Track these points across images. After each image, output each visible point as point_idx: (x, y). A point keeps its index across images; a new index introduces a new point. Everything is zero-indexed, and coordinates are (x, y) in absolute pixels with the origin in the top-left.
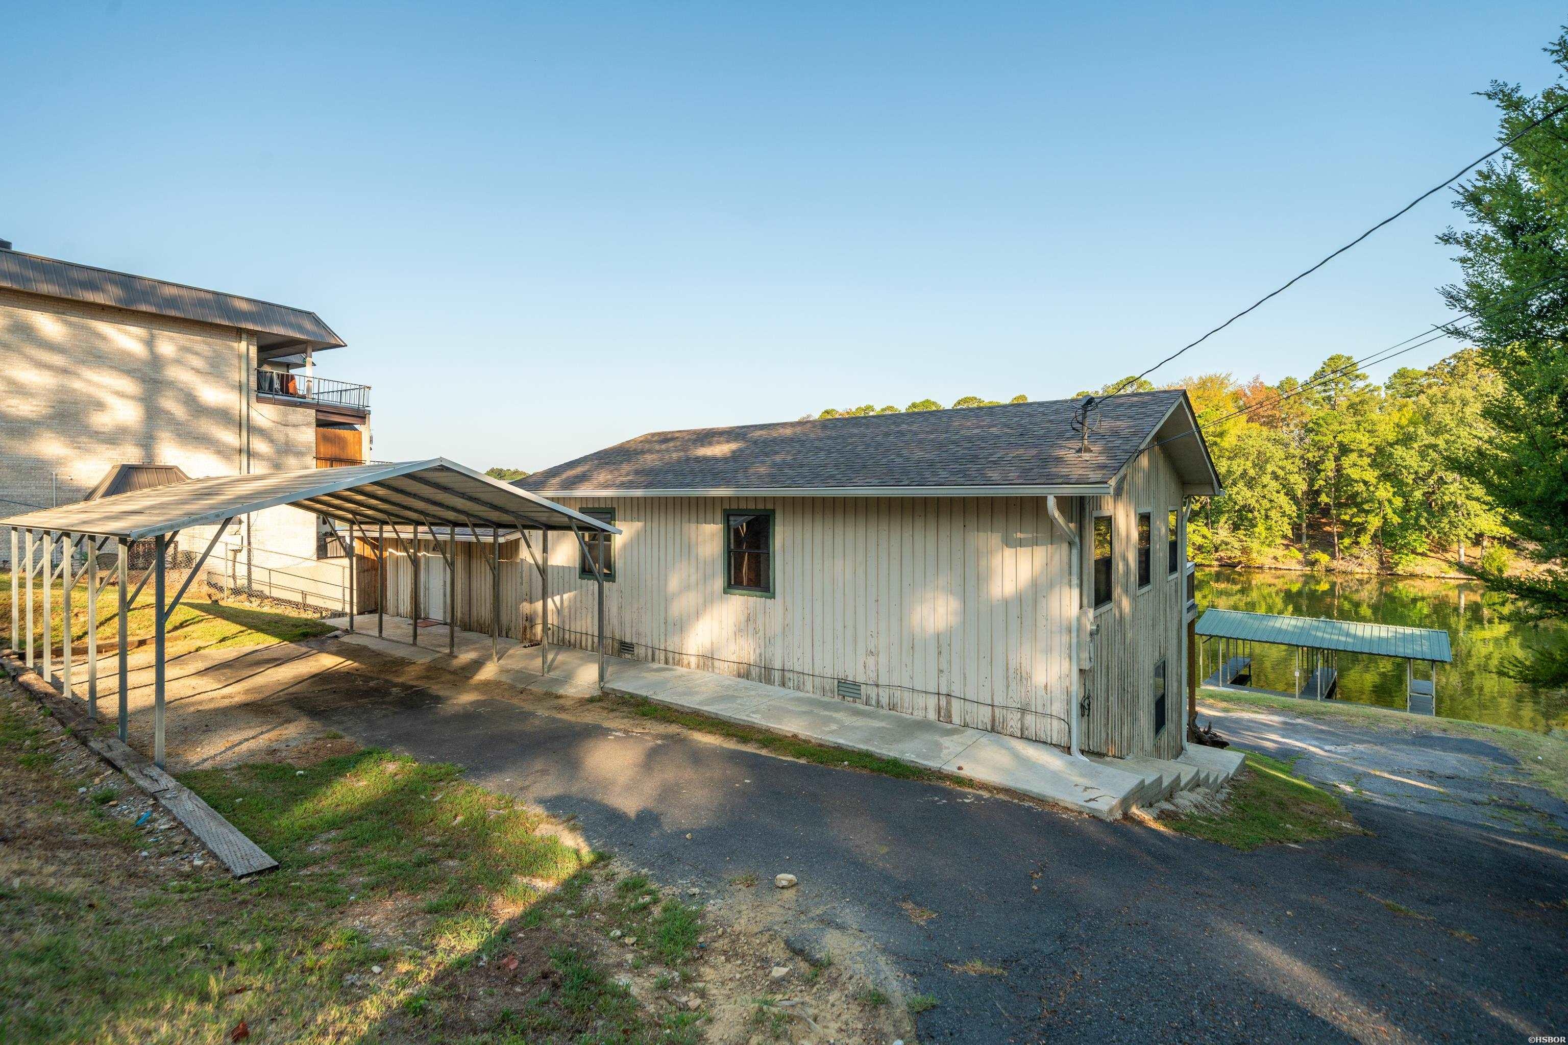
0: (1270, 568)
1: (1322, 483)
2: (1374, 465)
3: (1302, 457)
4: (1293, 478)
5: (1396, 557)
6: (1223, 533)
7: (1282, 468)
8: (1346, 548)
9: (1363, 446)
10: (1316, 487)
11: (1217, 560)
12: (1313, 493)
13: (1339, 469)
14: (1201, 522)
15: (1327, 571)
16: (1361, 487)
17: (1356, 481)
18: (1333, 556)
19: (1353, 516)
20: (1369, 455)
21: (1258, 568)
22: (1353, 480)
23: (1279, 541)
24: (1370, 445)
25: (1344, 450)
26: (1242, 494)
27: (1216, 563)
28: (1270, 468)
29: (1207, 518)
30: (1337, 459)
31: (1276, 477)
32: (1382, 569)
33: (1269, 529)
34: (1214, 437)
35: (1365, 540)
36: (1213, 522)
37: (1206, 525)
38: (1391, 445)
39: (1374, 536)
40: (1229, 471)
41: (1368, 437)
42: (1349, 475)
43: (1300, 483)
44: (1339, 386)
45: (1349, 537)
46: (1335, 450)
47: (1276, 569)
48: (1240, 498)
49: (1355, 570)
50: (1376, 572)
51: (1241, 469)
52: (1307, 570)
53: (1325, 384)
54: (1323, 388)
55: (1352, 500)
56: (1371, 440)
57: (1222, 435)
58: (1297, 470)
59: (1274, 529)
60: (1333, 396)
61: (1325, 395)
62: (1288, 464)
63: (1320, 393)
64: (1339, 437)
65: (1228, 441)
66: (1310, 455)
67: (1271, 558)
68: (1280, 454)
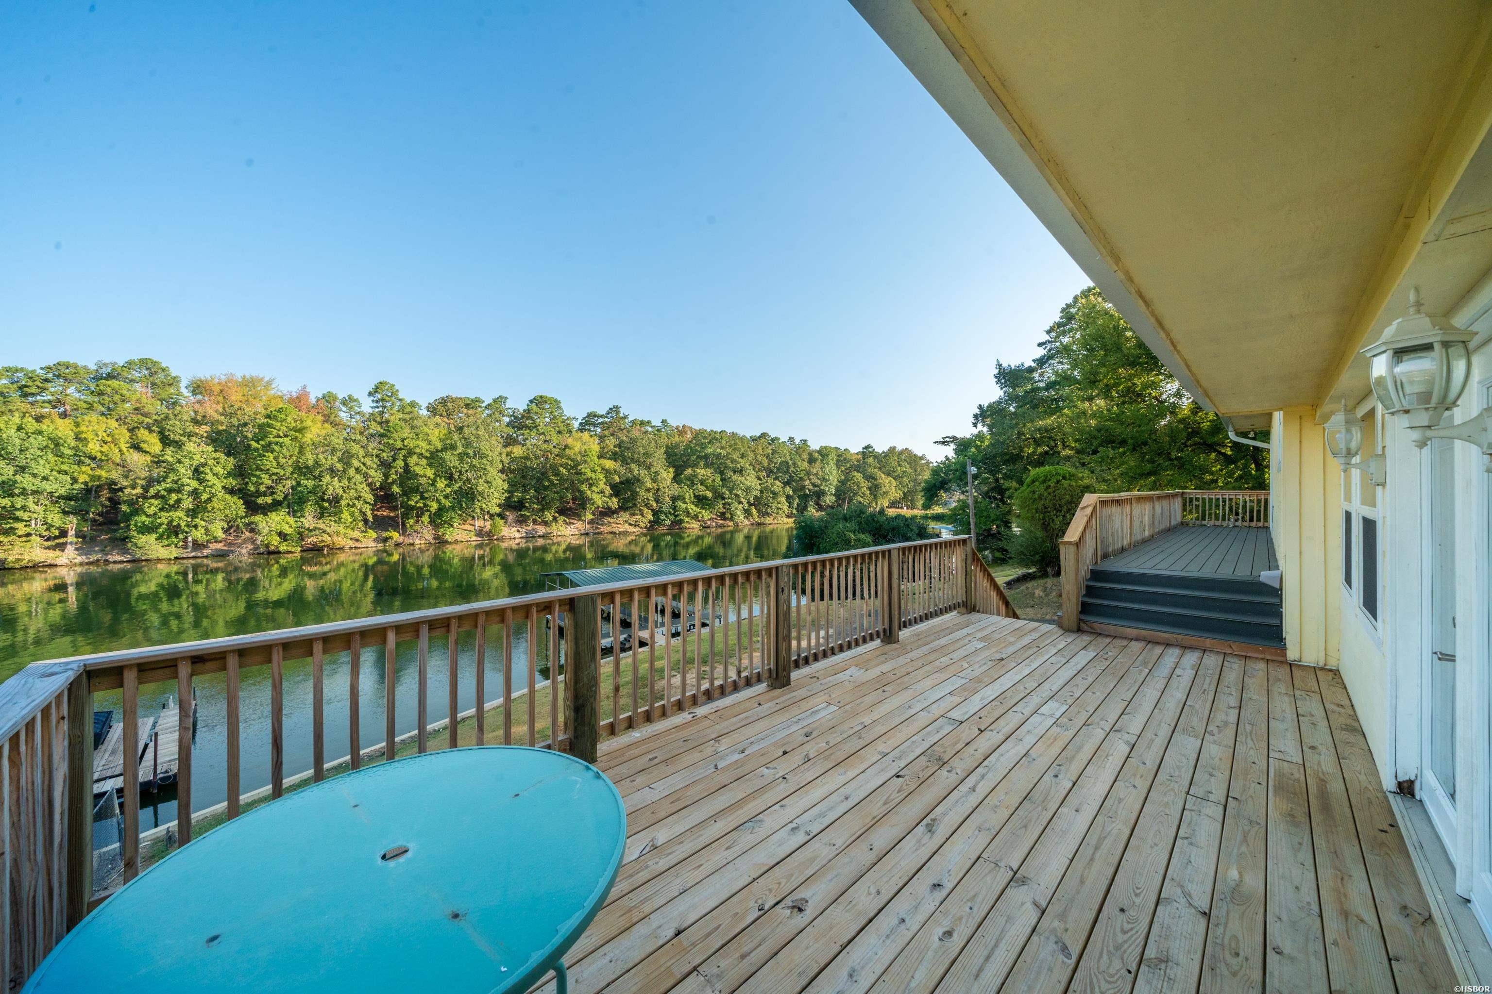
0: (351, 548)
1: (395, 477)
2: (430, 465)
3: (377, 456)
4: (372, 472)
5: (442, 530)
6: (309, 521)
7: (364, 464)
8: (411, 526)
9: (423, 451)
10: (390, 480)
11: (301, 547)
12: (385, 486)
13: (407, 465)
14: (284, 511)
15: (395, 545)
16: (423, 481)
17: (422, 476)
18: (404, 533)
19: (417, 502)
20: (426, 458)
21: (339, 549)
22: (417, 475)
23: (361, 524)
24: (427, 451)
25: (410, 453)
26: (333, 486)
27: (299, 549)
28: (356, 463)
29: (289, 508)
30: (405, 460)
31: (358, 470)
32: (434, 539)
33: (352, 515)
34: (296, 431)
35: (426, 519)
36: (295, 512)
37: (289, 513)
38: (441, 451)
39: (430, 516)
40: (317, 464)
41: (424, 445)
42: (414, 471)
43: (377, 477)
44: (389, 404)
45: (412, 518)
46: (404, 452)
47: (356, 548)
48: (331, 488)
49: (417, 541)
50: (432, 541)
51: (329, 462)
52: (380, 546)
53: (377, 402)
54: (375, 405)
55: (416, 490)
56: (428, 447)
57: (300, 431)
58: (375, 466)
59: (357, 514)
60: (383, 412)
61: (377, 410)
62: (368, 461)
63: (372, 408)
64: (406, 443)
65: (308, 437)
66: (384, 454)
67: (351, 539)
68: (362, 453)
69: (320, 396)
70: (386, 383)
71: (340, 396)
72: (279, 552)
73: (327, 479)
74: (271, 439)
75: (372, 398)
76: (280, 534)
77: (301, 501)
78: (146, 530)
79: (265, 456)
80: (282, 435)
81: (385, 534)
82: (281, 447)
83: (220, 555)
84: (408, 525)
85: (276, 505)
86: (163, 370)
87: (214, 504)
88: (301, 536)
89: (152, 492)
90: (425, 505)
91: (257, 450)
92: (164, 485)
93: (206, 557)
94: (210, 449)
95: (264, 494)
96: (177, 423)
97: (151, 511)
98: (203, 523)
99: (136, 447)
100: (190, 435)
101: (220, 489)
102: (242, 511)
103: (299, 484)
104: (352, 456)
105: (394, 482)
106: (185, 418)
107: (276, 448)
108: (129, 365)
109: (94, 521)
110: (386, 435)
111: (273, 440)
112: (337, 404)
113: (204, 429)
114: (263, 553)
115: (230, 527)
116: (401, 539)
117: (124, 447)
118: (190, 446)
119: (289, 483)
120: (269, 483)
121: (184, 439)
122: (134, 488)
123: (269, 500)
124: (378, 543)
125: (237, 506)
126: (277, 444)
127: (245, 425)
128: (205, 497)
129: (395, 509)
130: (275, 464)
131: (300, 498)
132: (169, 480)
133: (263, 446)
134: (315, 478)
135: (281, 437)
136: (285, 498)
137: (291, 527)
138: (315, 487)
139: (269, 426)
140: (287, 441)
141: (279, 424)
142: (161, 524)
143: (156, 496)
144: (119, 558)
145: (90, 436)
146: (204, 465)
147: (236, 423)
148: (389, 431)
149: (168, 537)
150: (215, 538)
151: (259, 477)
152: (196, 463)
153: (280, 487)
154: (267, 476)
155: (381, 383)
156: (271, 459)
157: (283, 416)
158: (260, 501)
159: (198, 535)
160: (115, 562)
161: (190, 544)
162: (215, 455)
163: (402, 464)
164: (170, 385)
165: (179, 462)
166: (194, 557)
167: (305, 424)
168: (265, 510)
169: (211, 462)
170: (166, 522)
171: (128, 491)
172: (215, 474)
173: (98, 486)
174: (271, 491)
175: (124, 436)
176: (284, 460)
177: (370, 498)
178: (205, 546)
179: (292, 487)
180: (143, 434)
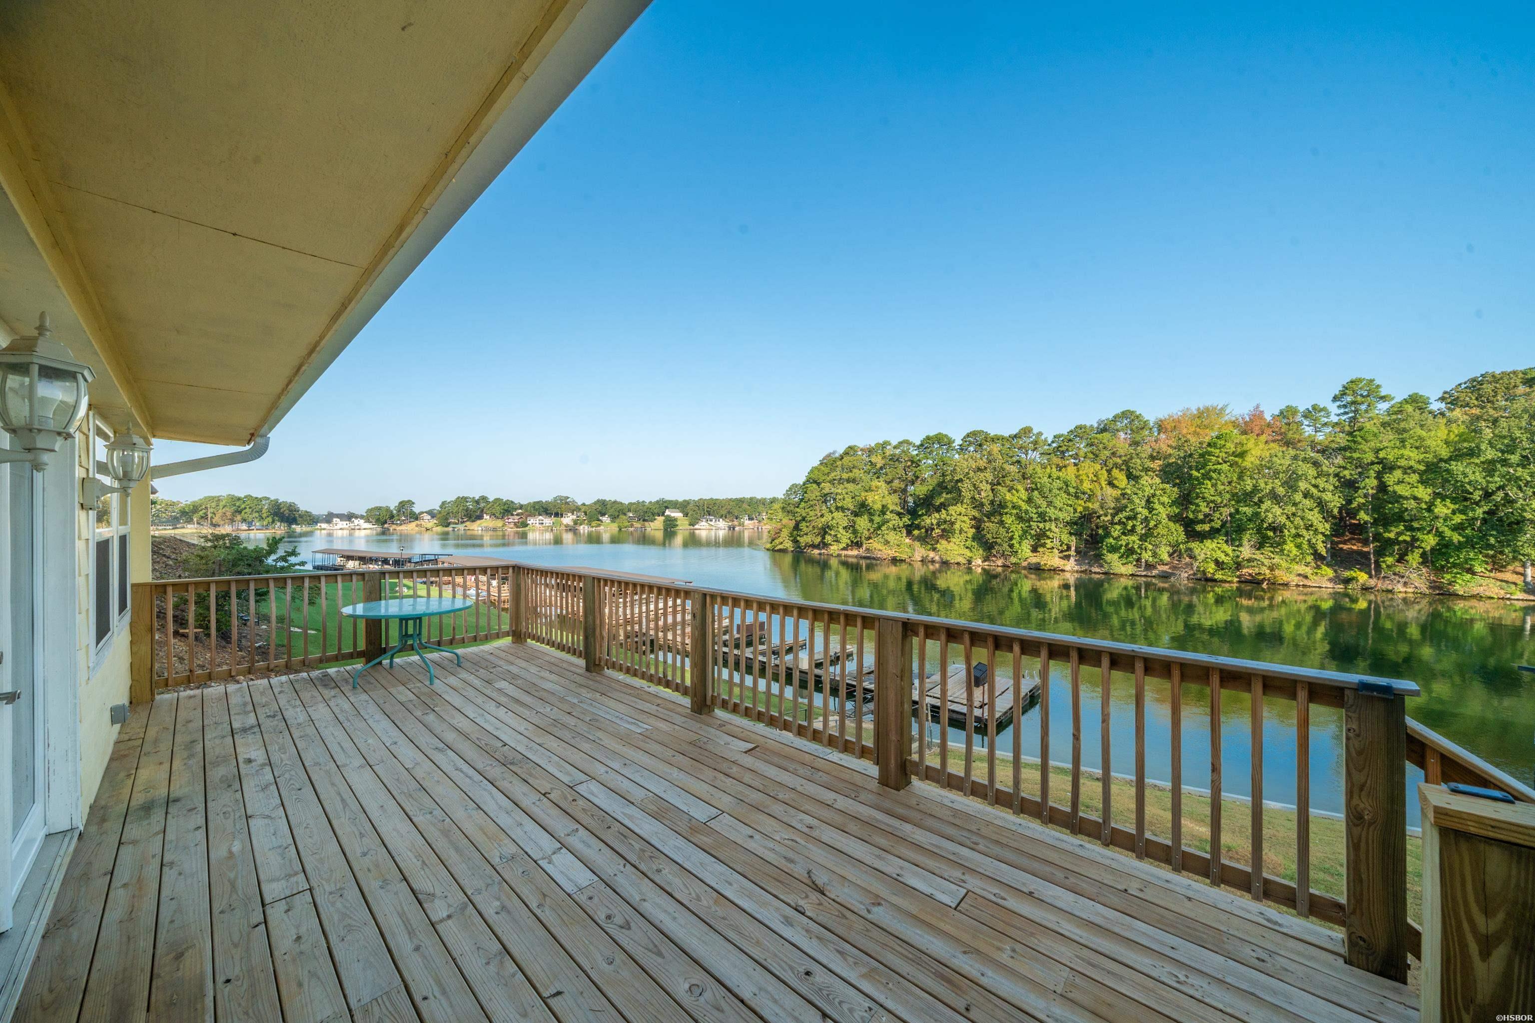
0: (1297, 586)
1: (1362, 500)
2: (1422, 482)
3: (1336, 475)
4: (1328, 496)
5: (1448, 576)
6: (1246, 551)
7: (1316, 486)
8: (1388, 566)
9: (1412, 463)
10: (1354, 505)
11: (1238, 577)
12: (1348, 511)
13: (1382, 487)
14: (1222, 539)
15: (1362, 589)
16: (1412, 504)
17: (1406, 498)
20: (1419, 472)
21: (1282, 584)
22: (1401, 497)
23: (1309, 558)
24: (1420, 462)
26: (1274, 513)
27: (1236, 580)
28: (1303, 485)
29: (1226, 536)
30: (1379, 476)
31: (1307, 494)
32: (1431, 587)
33: (1299, 547)
34: (1236, 456)
35: (1414, 558)
36: (1233, 540)
37: (1226, 542)
38: (1446, 461)
39: (1423, 555)
40: (1256, 490)
41: (1414, 455)
42: (1395, 492)
43: (1335, 501)
44: (1363, 407)
45: (1391, 555)
46: (1378, 467)
47: (1304, 586)
48: (1270, 515)
49: (1400, 588)
50: (1427, 592)
51: (1269, 487)
52: (1340, 588)
53: (1345, 406)
54: (1342, 411)
55: (1399, 517)
56: (1422, 457)
57: (1242, 455)
58: (1331, 488)
59: (1305, 546)
60: (1354, 418)
61: (1345, 417)
62: (1321, 482)
63: (1339, 415)
64: (1382, 455)
65: (1249, 461)
66: (1346, 473)
67: (1299, 575)
68: (1312, 472)
69: (1277, 412)
70: (1360, 380)
71: (1302, 409)
72: (1215, 581)
73: (1267, 504)
74: (1210, 466)
75: (1338, 403)
76: (1217, 563)
77: (1240, 529)
78: (1113, 549)
79: (1203, 484)
80: (1221, 461)
81: (1347, 574)
82: (1219, 474)
83: (1165, 576)
84: (1384, 565)
85: (1213, 533)
86: (1138, 417)
87: (1159, 530)
88: (1238, 566)
89: (1116, 519)
90: (1414, 539)
91: (1197, 479)
92: (1125, 514)
93: (1154, 577)
94: (1158, 480)
95: (1202, 522)
96: (1138, 461)
97: (1116, 534)
98: (1150, 547)
99: (1111, 484)
100: (1147, 470)
101: (1165, 516)
102: (1182, 537)
103: (1237, 511)
104: (1299, 478)
105: (1360, 507)
106: (1143, 456)
107: (1214, 475)
108: (1116, 419)
109: (1086, 540)
110: (1350, 448)
111: (1212, 468)
112: (1299, 418)
113: (1157, 465)
114: (1200, 580)
115: (1174, 552)
116: (1372, 582)
117: (1104, 483)
118: (1145, 480)
119: (1226, 511)
120: (1207, 510)
121: (1143, 474)
122: (1106, 516)
123: (1207, 527)
124: (1335, 583)
125: (1178, 532)
126: (1215, 471)
127: (1191, 455)
128: (1152, 524)
129: (1366, 542)
130: (1212, 491)
131: (1239, 526)
132: (1128, 510)
133: (1203, 474)
134: (1256, 504)
135: (1221, 464)
136: (1224, 525)
137: (1227, 555)
138: (1256, 514)
139: (1210, 454)
140: (1225, 467)
141: (1218, 451)
142: (1121, 546)
143: (1120, 523)
144: (1097, 570)
145: (1084, 477)
146: (1154, 496)
147: (1182, 455)
148: (1355, 442)
149: (1127, 557)
150: (1161, 560)
151: (1198, 505)
152: (1146, 494)
153: (1217, 515)
154: (1205, 504)
155: (1352, 382)
156: (1209, 486)
157: (1223, 442)
158: (1199, 528)
159: (1147, 556)
160: (1095, 573)
161: (1143, 564)
162: (1161, 486)
163: (1375, 483)
164: (1142, 429)
165: (1136, 494)
166: (1145, 576)
167: (1245, 448)
168: (1201, 537)
169: (1158, 493)
170: (1124, 544)
171: (1102, 518)
172: (1163, 504)
173: (1090, 514)
174: (1208, 518)
175: (1104, 475)
176: (1222, 487)
177: (1325, 527)
178: (1154, 567)
179: (1231, 515)
180: (1116, 472)
